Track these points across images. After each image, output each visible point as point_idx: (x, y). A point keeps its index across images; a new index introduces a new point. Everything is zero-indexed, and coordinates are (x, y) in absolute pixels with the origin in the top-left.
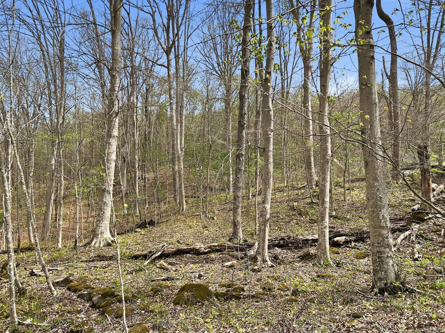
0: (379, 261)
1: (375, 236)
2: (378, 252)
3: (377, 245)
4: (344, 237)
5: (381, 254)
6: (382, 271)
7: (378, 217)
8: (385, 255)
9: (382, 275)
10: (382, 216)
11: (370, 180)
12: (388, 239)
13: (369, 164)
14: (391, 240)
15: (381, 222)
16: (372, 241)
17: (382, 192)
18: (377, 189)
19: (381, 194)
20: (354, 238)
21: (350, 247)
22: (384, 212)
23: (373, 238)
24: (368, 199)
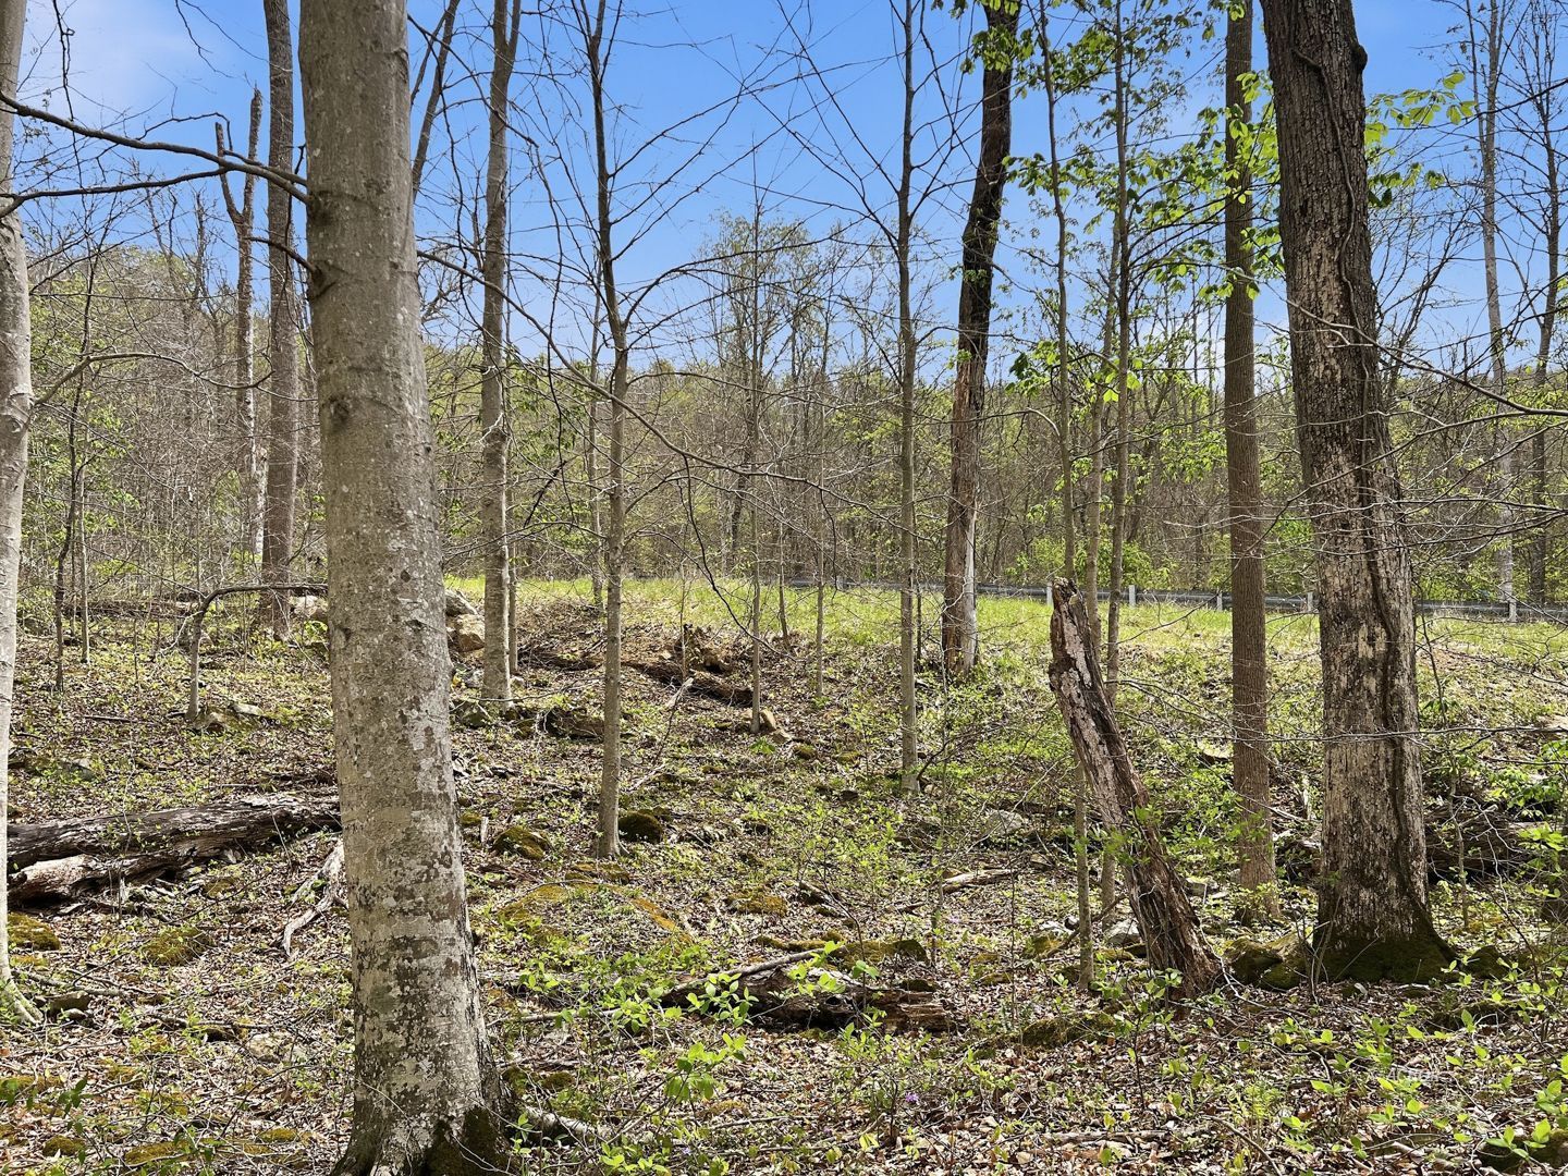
0: (402, 998)
1: (383, 852)
2: (396, 945)
3: (390, 902)
4: (76, 861)
5: (418, 955)
6: (418, 1054)
7: (404, 741)
8: (436, 962)
9: (414, 1075)
10: (421, 733)
11: (361, 516)
12: (452, 869)
13: (357, 416)
14: (460, 870)
15: (418, 768)
16: (363, 882)
17: (426, 597)
18: (397, 572)
19: (421, 605)
20: (128, 862)
21: (108, 910)
22: (435, 713)
23: (370, 865)
24: (340, 627)
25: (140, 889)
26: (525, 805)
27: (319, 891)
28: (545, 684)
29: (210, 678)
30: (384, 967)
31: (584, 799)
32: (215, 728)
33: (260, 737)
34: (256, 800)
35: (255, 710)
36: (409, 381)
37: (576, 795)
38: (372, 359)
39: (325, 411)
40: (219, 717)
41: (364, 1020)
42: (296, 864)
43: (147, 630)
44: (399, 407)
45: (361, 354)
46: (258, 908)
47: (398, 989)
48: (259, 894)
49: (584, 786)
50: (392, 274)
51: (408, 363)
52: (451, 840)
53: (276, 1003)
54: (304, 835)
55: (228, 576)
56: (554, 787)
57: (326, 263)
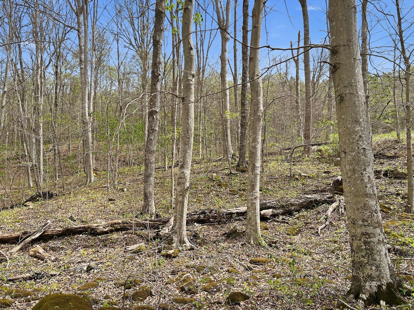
0: (366, 249)
1: (358, 209)
2: (363, 234)
3: (361, 223)
4: (271, 210)
5: (370, 238)
6: (372, 265)
7: (362, 180)
8: (375, 240)
9: (371, 270)
10: (367, 177)
11: (348, 123)
12: (378, 214)
13: (346, 98)
14: (380, 214)
15: (366, 187)
16: (352, 217)
17: (366, 141)
18: (358, 136)
19: (365, 143)
20: (281, 211)
21: (278, 222)
22: (370, 172)
23: (354, 212)
24: (343, 152)
25: (284, 217)
26: (382, 197)
27: (326, 219)
28: (383, 163)
29: (294, 168)
30: (360, 240)
32: (297, 179)
33: (307, 181)
34: (309, 196)
35: (305, 175)
36: (359, 86)
37: (398, 194)
38: (349, 83)
39: (337, 99)
40: (297, 177)
41: (354, 254)
42: (319, 212)
44: (357, 94)
45: (346, 83)
46: (311, 223)
47: (364, 246)
48: (311, 220)
49: (400, 192)
50: (354, 61)
51: (359, 82)
52: (377, 206)
53: (319, 247)
54: (321, 205)
56: (390, 192)
57: (337, 63)
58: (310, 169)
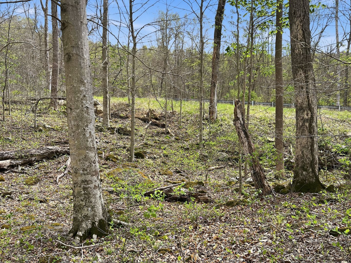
0: (85, 194)
1: (80, 160)
2: (83, 181)
3: (82, 172)
4: (8, 161)
5: (88, 184)
6: (88, 207)
7: (84, 135)
8: (92, 186)
9: (87, 211)
10: (88, 133)
11: (74, 82)
12: (96, 164)
13: (72, 58)
14: (98, 165)
15: (88, 141)
16: (75, 167)
17: (89, 101)
18: (82, 95)
19: (88, 103)
20: (20, 161)
21: (16, 172)
22: (91, 128)
23: (76, 162)
24: (69, 108)
25: (23, 168)
26: (113, 150)
27: (65, 169)
28: (117, 122)
29: (39, 119)
30: (80, 187)
31: (126, 148)
32: (40, 131)
33: (51, 133)
34: (50, 147)
35: (50, 126)
36: (85, 50)
37: (124, 148)
38: (76, 44)
39: (65, 56)
40: (41, 128)
41: (76, 199)
42: (59, 162)
43: (24, 107)
44: (83, 56)
45: (74, 43)
46: (51, 172)
47: (83, 192)
48: (51, 169)
49: (126, 145)
50: (81, 24)
51: (85, 45)
52: (96, 158)
53: (55, 194)
54: (61, 156)
55: (43, 95)
56: (119, 146)
57: (65, 21)
58: (55, 121)
